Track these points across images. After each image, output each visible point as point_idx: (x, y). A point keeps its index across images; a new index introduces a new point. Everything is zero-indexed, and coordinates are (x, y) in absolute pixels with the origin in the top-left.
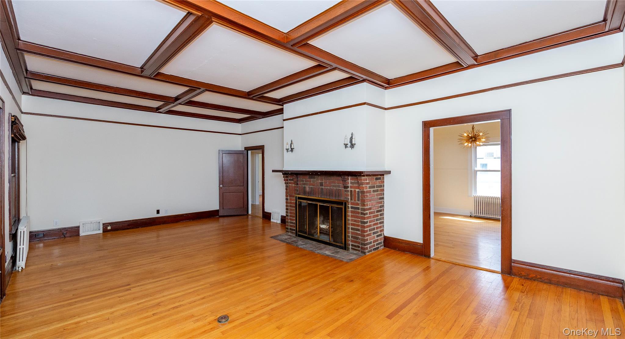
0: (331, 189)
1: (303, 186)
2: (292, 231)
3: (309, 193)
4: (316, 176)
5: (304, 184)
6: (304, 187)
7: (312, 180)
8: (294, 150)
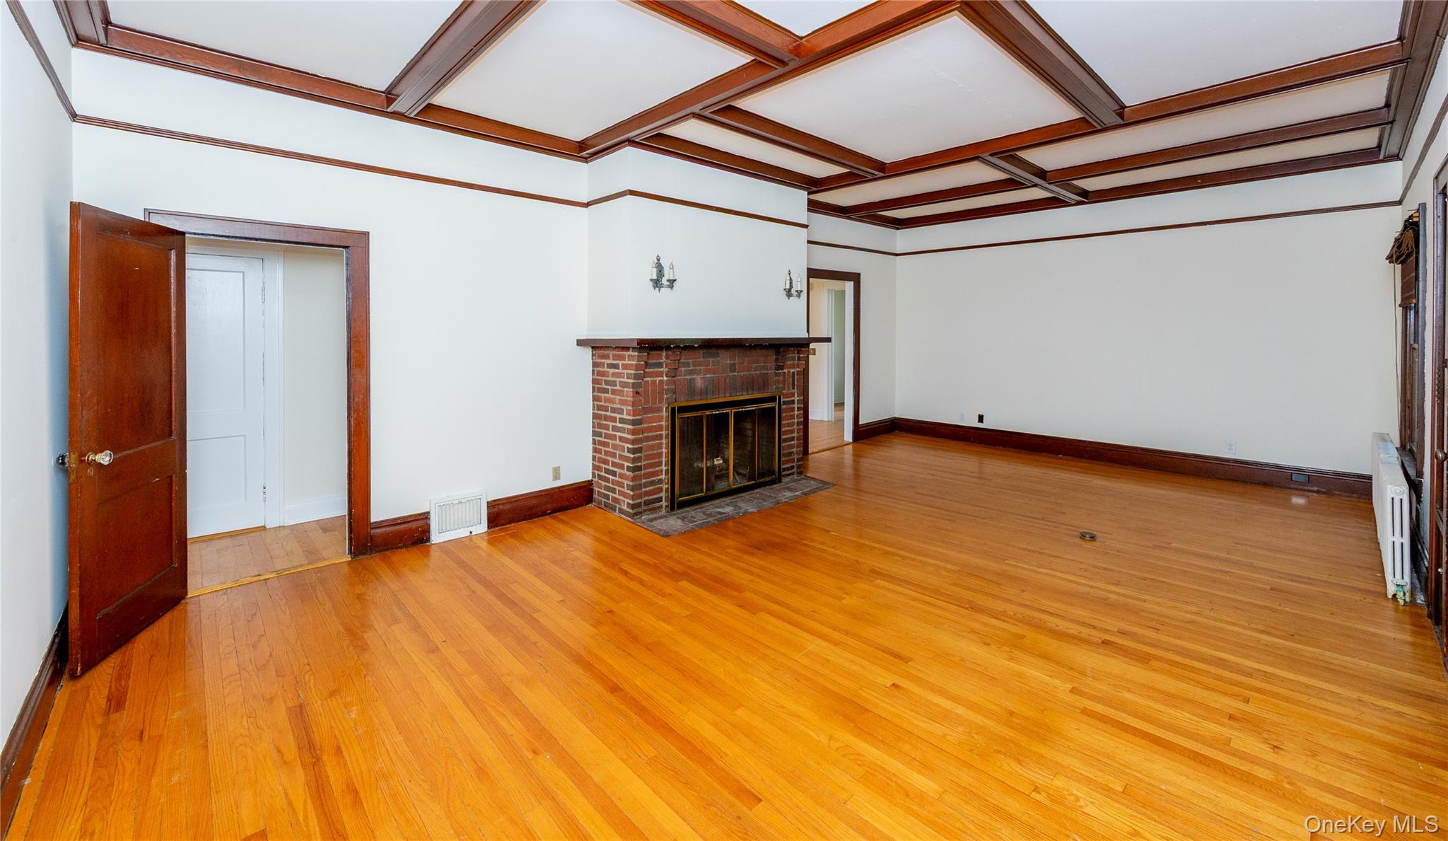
0: (752, 375)
1: (688, 377)
2: (651, 506)
3: (703, 393)
4: (720, 351)
5: (691, 373)
6: (692, 381)
7: (711, 360)
8: (674, 284)
